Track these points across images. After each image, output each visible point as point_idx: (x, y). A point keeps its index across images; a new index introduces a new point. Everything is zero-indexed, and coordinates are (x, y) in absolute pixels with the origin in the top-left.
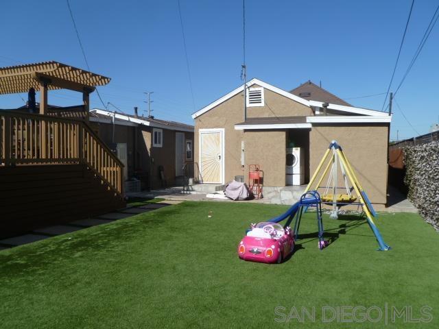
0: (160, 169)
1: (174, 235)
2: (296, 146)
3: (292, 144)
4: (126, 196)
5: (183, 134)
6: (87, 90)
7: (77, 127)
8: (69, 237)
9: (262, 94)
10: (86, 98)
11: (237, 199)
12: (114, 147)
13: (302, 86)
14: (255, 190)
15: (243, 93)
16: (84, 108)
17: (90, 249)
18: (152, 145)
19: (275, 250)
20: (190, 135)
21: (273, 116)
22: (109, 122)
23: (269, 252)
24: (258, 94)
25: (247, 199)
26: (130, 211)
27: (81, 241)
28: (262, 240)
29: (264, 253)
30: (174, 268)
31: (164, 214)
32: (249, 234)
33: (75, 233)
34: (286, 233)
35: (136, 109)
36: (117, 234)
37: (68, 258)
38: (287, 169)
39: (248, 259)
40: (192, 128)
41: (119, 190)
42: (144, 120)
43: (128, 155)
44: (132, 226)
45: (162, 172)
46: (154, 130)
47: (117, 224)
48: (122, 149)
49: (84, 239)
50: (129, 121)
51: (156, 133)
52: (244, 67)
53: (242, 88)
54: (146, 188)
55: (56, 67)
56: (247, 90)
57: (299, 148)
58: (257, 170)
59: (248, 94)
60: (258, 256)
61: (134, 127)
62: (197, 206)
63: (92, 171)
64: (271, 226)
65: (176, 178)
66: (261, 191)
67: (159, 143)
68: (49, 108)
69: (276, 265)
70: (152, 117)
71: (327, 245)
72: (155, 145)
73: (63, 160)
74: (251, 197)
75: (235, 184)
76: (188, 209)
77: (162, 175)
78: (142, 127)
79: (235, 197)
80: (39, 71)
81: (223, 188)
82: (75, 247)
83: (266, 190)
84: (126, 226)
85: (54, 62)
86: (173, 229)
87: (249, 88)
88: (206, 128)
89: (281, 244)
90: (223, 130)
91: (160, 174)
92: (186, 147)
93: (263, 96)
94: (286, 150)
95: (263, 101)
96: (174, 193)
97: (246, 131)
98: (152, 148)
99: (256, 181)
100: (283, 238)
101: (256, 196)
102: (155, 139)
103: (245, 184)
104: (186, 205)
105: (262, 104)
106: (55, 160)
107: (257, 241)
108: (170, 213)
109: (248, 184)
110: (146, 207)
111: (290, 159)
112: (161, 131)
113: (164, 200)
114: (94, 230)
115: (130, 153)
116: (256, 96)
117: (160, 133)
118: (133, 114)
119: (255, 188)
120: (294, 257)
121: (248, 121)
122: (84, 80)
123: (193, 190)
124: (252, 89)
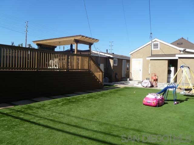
0: (116, 74)
1: (121, 97)
2: (172, 66)
3: (171, 66)
4: (103, 84)
5: (126, 60)
6: (90, 44)
7: (88, 58)
8: (86, 95)
9: (159, 45)
10: (90, 47)
11: (146, 87)
12: (99, 65)
13: (179, 40)
14: (154, 84)
15: (151, 44)
16: (89, 51)
17: (93, 99)
18: (113, 65)
19: (156, 102)
20: (128, 61)
21: (163, 54)
22: (97, 56)
23: (154, 103)
25: (150, 87)
26: (105, 89)
27: (90, 97)
28: (151, 98)
29: (152, 103)
30: (121, 105)
31: (117, 90)
32: (147, 96)
33: (88, 94)
34: (161, 97)
35: (107, 50)
36: (102, 95)
37: (87, 100)
38: (168, 76)
39: (146, 105)
40: (129, 58)
41: (101, 81)
42: (110, 55)
43: (104, 68)
44: (106, 93)
45: (117, 76)
46: (114, 59)
47: (101, 93)
48: (102, 66)
49: (91, 96)
50: (105, 55)
51: (115, 60)
52: (151, 34)
53: (150, 42)
54: (111, 81)
55: (81, 37)
56: (152, 43)
57: (174, 67)
58: (155, 76)
59: (153, 45)
60: (150, 104)
61: (106, 58)
62: (130, 89)
63: (92, 74)
64: (156, 94)
65: (122, 78)
66: (156, 84)
67: (116, 64)
68: (78, 51)
69: (156, 107)
70: (113, 54)
71: (177, 103)
72: (114, 65)
73: (82, 69)
74: (152, 86)
75: (146, 81)
76: (126, 90)
77: (117, 77)
78: (109, 58)
79: (145, 86)
80: (75, 38)
81: (141, 82)
82: (88, 98)
83: (158, 84)
84: (104, 93)
85: (80, 35)
86: (120, 95)
88: (135, 58)
89: (158, 101)
90: (142, 59)
91: (116, 77)
92: (126, 66)
93: (159, 46)
94: (168, 68)
95: (159, 47)
96: (122, 84)
97: (151, 60)
98: (113, 66)
99: (155, 80)
100: (159, 99)
101: (154, 86)
102: (114, 63)
103: (150, 81)
104: (126, 88)
105: (159, 49)
106: (80, 69)
107: (150, 99)
108: (120, 90)
109: (151, 81)
110: (111, 88)
111: (169, 72)
112: (117, 59)
113: (117, 86)
114: (93, 94)
115: (105, 68)
116: (156, 46)
117: (116, 60)
118: (106, 52)
119: (154, 83)
120: (163, 106)
121: (152, 56)
122: (89, 41)
123: (129, 83)
124: (154, 43)
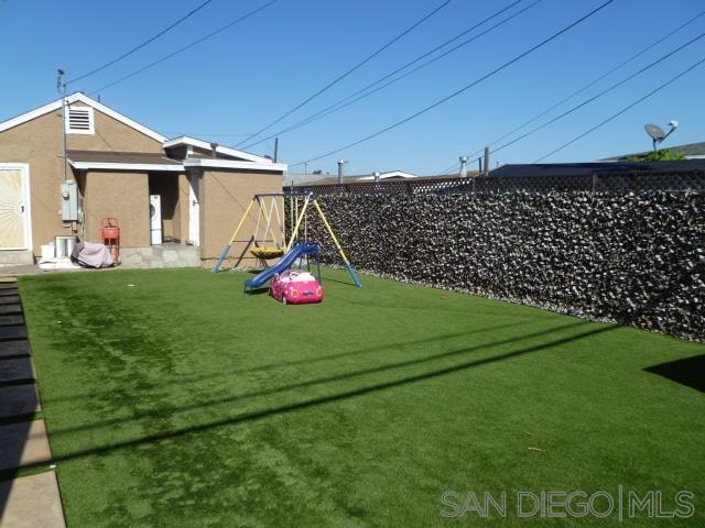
2: (154, 194)
9: (91, 117)
11: (101, 267)
15: (60, 112)
21: (109, 150)
23: (320, 291)
24: (84, 117)
25: (112, 266)
29: (315, 293)
52: (61, 72)
53: (58, 104)
56: (67, 107)
57: (159, 197)
59: (67, 115)
87: (69, 105)
90: (27, 166)
93: (91, 121)
94: (149, 198)
95: (92, 127)
105: (91, 131)
116: (80, 119)
124: (73, 108)
